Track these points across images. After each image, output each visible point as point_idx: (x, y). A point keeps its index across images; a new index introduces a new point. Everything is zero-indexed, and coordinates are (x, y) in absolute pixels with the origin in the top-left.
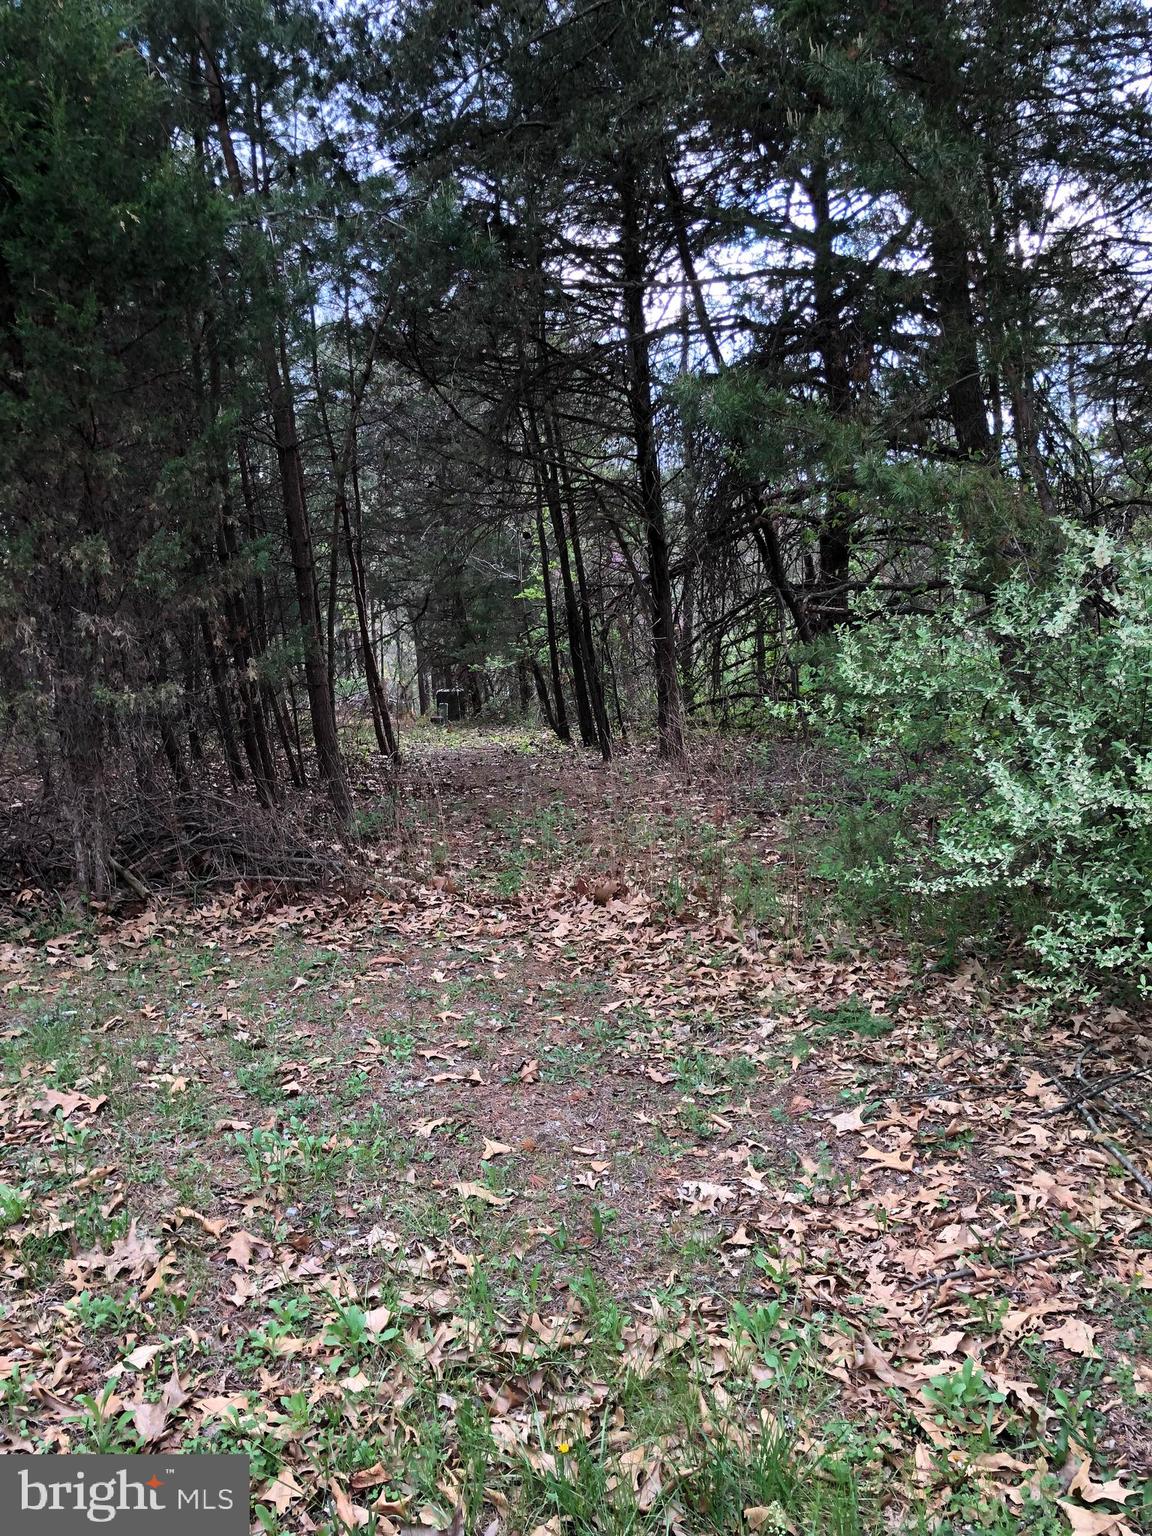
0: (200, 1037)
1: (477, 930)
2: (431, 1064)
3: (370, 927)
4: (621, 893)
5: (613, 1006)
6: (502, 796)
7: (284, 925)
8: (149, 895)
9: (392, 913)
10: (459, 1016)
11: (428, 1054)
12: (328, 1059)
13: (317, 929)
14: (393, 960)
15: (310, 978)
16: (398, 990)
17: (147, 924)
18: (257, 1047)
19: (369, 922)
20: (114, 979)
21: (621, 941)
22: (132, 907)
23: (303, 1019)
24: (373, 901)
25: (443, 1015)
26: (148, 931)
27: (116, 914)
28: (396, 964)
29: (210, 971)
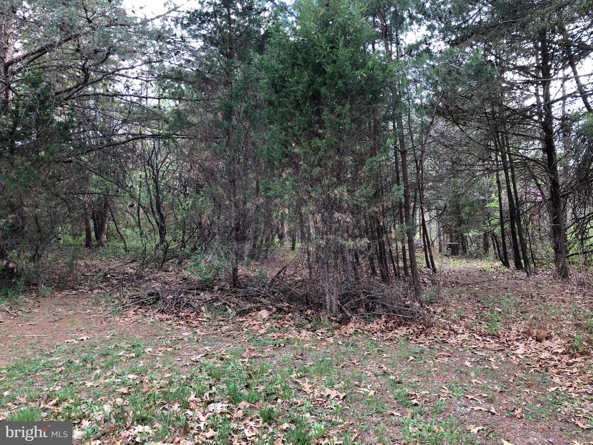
0: (376, 375)
1: (482, 346)
2: (471, 401)
3: (436, 339)
4: (548, 338)
5: (553, 389)
6: (482, 289)
7: (402, 334)
8: (351, 317)
9: (444, 334)
10: (480, 383)
11: (470, 397)
12: (428, 392)
13: (414, 338)
14: (448, 354)
15: (415, 358)
16: (451, 367)
17: (351, 328)
18: (399, 382)
19: (435, 337)
20: (341, 348)
21: (551, 359)
22: (345, 321)
23: (415, 374)
24: (436, 329)
25: (474, 381)
26: (352, 331)
27: (339, 322)
28: (448, 356)
29: (376, 349)
